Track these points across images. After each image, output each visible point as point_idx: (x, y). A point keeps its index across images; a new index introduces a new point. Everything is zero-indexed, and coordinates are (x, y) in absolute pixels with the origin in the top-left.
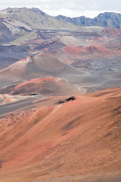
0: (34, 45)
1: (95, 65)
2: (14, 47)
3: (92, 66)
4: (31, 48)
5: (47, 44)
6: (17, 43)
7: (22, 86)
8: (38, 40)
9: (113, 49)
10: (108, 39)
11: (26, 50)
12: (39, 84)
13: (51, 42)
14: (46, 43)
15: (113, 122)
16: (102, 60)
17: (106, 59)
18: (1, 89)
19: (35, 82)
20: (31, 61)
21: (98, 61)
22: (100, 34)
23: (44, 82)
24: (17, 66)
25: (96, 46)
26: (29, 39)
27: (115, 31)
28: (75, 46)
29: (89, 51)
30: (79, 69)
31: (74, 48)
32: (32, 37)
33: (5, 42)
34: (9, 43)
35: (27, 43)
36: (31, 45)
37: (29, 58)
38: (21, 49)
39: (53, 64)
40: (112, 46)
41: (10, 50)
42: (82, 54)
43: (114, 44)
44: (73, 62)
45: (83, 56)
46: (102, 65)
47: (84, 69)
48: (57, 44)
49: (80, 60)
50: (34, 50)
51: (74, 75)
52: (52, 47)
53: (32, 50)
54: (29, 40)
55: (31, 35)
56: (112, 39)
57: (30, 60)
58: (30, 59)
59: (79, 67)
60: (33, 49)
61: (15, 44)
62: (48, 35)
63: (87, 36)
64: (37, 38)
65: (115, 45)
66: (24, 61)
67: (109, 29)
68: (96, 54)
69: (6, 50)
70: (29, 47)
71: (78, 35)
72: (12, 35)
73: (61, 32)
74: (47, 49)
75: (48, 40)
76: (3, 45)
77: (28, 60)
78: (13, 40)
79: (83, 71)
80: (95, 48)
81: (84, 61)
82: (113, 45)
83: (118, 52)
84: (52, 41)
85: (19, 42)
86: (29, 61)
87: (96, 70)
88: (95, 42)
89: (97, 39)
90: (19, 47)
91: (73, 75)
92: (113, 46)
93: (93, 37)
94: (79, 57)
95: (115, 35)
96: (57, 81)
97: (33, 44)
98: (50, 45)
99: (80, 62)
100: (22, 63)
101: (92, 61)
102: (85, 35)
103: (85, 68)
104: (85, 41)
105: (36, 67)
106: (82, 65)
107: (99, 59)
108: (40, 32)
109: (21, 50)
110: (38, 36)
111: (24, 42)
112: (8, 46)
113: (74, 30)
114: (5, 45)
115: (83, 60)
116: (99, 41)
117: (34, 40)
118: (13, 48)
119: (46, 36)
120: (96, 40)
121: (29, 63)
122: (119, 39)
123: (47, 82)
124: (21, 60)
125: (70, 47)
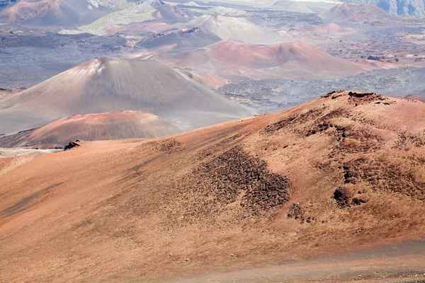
0: (142, 35)
1: (283, 93)
2: (87, 39)
3: (274, 96)
4: (128, 41)
5: (173, 35)
6: (97, 29)
7: (50, 129)
8: (153, 24)
9: (347, 56)
10: (339, 31)
11: (116, 47)
12: (94, 127)
13: (184, 30)
14: (170, 32)
15: (112, 196)
16: (306, 82)
17: (316, 81)
18: (2, 137)
19: (83, 120)
20: (100, 70)
21: (294, 85)
22: (323, 18)
23: (110, 123)
24: (62, 82)
25: (296, 46)
26: (130, 21)
27: (364, 13)
28: (239, 44)
29: (275, 57)
30: (233, 101)
31: (239, 47)
32: (138, 15)
33: (67, 26)
34: (77, 29)
35: (125, 29)
36: (132, 37)
37: (96, 63)
38: (103, 44)
39: (159, 82)
40: (344, 50)
41: (74, 46)
42: (257, 63)
43: (352, 45)
44: (227, 83)
45: (259, 70)
46: (301, 94)
47: (249, 100)
48: (199, 35)
49: (247, 79)
50: (136, 49)
51: (213, 113)
52: (183, 42)
53: (132, 49)
54: (130, 24)
55: (137, 11)
56: (351, 31)
57: (100, 67)
58: (98, 65)
59: (236, 96)
60: (135, 47)
61: (92, 32)
62: (182, 13)
63: (286, 22)
64: (152, 18)
65: (354, 48)
66: (83, 70)
67: (349, 6)
68: (293, 66)
69: (63, 45)
70: (125, 40)
71: (264, 18)
72: (90, 7)
73: (220, 8)
74: (170, 47)
75: (178, 25)
76: (60, 33)
77: (94, 67)
78: (89, 20)
79: (243, 105)
80: (292, 51)
81: (256, 83)
82: (349, 47)
83: (357, 64)
84: (188, 27)
85: (104, 27)
86: (94, 69)
87: (279, 105)
88: (305, 36)
89: (311, 29)
90: (99, 39)
91: (208, 113)
92: (349, 50)
93: (302, 25)
94: (245, 72)
95: (362, 23)
96: (143, 121)
97: (140, 33)
98: (179, 37)
99: (244, 83)
100: (77, 75)
101: (278, 82)
102: (282, 18)
103: (253, 99)
104: (278, 34)
105: (113, 85)
106: (249, 91)
107: (298, 79)
108: (163, 4)
109: (103, 46)
110: (154, 14)
111: (118, 27)
112: (72, 35)
113: (262, 7)
114: (64, 32)
115: (255, 79)
116: (315, 35)
117: (144, 22)
118: (82, 42)
119: (178, 15)
120: (308, 32)
121: (95, 77)
122: (368, 33)
123: (117, 122)
124: (76, 68)
125: (228, 44)
